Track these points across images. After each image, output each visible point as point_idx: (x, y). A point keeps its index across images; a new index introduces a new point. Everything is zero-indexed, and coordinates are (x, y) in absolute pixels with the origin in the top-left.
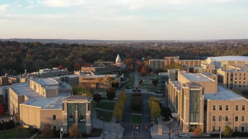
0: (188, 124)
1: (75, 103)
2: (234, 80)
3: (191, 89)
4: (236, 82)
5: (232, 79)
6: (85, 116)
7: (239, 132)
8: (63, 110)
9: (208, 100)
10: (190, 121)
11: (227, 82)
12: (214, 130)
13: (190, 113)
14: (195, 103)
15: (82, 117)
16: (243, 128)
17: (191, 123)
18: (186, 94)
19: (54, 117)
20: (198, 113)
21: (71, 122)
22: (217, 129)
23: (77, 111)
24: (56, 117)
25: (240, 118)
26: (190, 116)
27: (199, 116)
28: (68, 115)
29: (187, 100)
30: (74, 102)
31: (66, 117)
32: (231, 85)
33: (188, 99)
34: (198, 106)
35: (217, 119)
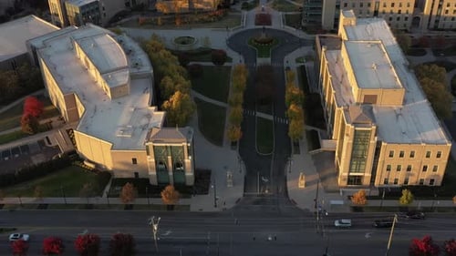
0: (346, 174)
1: (166, 146)
2: (445, 7)
3: (357, 129)
4: (447, 12)
5: (440, 6)
6: (184, 163)
7: (425, 186)
8: (148, 154)
9: (383, 144)
10: (350, 172)
11: (431, 11)
12: (386, 182)
13: (351, 160)
14: (361, 147)
15: (178, 164)
16: (432, 181)
17: (351, 174)
18: (347, 135)
19: (134, 160)
20: (365, 160)
21: (162, 170)
22: (391, 181)
23: (169, 157)
24: (138, 162)
25: (430, 168)
26: (351, 164)
27: (365, 165)
28: (156, 162)
29: (348, 143)
30: (164, 145)
31: (154, 164)
32: (438, 16)
33: (351, 142)
34: (365, 150)
35: (394, 168)
